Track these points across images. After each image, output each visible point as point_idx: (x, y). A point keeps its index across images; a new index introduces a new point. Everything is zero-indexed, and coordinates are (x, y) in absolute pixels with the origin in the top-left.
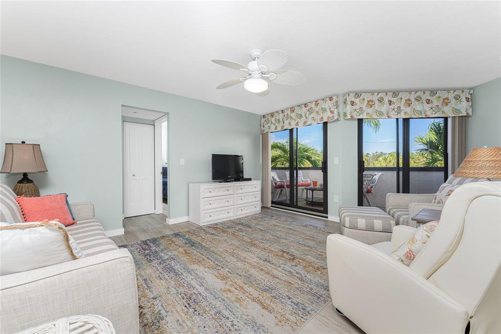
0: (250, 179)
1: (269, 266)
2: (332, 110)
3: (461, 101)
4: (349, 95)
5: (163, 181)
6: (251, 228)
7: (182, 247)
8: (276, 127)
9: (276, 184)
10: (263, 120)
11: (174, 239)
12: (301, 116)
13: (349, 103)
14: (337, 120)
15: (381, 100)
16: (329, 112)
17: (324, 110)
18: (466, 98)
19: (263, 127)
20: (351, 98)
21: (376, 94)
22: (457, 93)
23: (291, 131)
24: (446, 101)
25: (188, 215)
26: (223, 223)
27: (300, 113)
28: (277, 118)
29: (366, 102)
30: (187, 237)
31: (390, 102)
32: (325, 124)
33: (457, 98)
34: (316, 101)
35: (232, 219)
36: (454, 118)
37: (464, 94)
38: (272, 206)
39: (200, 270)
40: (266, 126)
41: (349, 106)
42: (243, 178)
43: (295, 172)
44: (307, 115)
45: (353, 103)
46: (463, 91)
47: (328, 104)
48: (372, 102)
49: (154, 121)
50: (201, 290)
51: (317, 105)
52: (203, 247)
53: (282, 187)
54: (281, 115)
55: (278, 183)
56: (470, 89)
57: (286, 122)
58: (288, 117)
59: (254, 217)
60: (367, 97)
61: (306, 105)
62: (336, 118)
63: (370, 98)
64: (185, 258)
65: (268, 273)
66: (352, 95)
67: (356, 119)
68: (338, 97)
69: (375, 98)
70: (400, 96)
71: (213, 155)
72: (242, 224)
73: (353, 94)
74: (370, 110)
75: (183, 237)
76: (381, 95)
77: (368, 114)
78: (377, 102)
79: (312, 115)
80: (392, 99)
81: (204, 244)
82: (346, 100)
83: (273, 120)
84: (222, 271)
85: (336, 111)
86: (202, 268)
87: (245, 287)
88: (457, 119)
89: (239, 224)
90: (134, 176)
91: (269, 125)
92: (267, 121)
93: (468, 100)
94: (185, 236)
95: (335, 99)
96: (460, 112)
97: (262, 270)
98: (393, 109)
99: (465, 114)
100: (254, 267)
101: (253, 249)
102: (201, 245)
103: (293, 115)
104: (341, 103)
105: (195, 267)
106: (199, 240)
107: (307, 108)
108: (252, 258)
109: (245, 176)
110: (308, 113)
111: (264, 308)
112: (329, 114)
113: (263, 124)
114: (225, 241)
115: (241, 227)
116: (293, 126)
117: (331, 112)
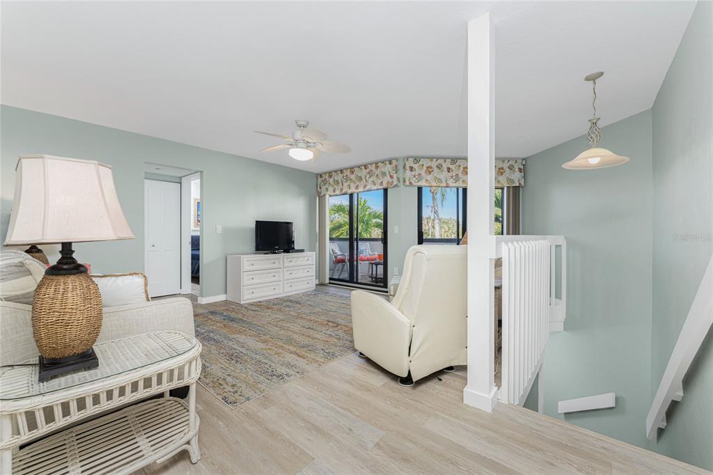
0: (302, 251)
1: (311, 332)
2: (391, 174)
3: (514, 171)
4: (408, 160)
5: (192, 255)
6: (300, 304)
7: (220, 323)
8: (335, 189)
9: (336, 258)
10: (320, 180)
11: (211, 317)
12: (360, 179)
13: (408, 168)
14: (396, 186)
15: (440, 167)
16: (389, 176)
17: (384, 174)
18: (519, 168)
19: (320, 188)
20: (410, 163)
21: (435, 160)
22: (510, 163)
23: (351, 196)
24: (501, 171)
25: (226, 293)
26: (269, 301)
27: (360, 175)
28: (336, 179)
29: (425, 168)
30: (225, 314)
31: (449, 169)
32: (386, 191)
33: (511, 168)
34: (377, 164)
35: (280, 296)
36: (508, 187)
37: (517, 164)
38: (330, 283)
39: (242, 338)
40: (324, 188)
41: (408, 172)
42: (294, 248)
43: (355, 243)
44: (367, 178)
45: (411, 169)
46: (516, 162)
47: (387, 168)
48: (431, 168)
49: (181, 178)
50: (243, 350)
51: (377, 167)
52: (244, 321)
53: (342, 261)
54: (340, 175)
55: (339, 257)
56: (523, 159)
57: (345, 184)
58: (347, 179)
59: (307, 294)
60: (426, 163)
61: (366, 167)
62: (395, 183)
63: (429, 164)
64: (225, 331)
65: (309, 336)
66: (411, 160)
67: (415, 186)
68: (397, 161)
69: (434, 164)
70: (457, 164)
71: (257, 222)
72: (291, 301)
73: (413, 159)
74: (429, 177)
75: (221, 314)
76: (439, 161)
77: (426, 180)
78: (436, 169)
79: (372, 179)
80: (451, 167)
81: (245, 319)
82: (405, 164)
83: (331, 180)
84: (264, 338)
85: (395, 176)
86: (243, 337)
87: (285, 346)
88: (511, 189)
89: (286, 301)
90: (153, 246)
91: (327, 186)
92: (325, 182)
93: (520, 170)
94: (223, 313)
95: (394, 162)
96: (514, 182)
97: (303, 335)
98: (452, 177)
99: (518, 185)
100: (296, 333)
101: (298, 321)
102: (242, 320)
103: (353, 177)
104: (400, 167)
105: (236, 336)
106: (240, 316)
107: (367, 171)
108: (296, 327)
109: (296, 247)
110: (368, 176)
111: (299, 356)
112: (388, 178)
113: (320, 184)
114: (269, 315)
115: (289, 303)
116: (352, 190)
117: (391, 176)
